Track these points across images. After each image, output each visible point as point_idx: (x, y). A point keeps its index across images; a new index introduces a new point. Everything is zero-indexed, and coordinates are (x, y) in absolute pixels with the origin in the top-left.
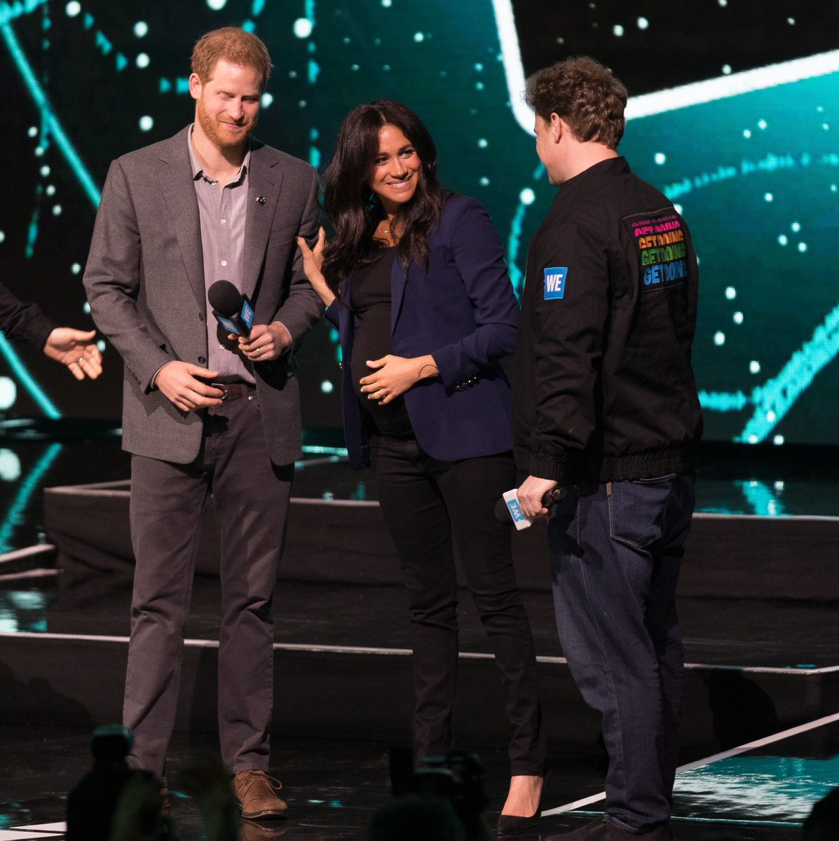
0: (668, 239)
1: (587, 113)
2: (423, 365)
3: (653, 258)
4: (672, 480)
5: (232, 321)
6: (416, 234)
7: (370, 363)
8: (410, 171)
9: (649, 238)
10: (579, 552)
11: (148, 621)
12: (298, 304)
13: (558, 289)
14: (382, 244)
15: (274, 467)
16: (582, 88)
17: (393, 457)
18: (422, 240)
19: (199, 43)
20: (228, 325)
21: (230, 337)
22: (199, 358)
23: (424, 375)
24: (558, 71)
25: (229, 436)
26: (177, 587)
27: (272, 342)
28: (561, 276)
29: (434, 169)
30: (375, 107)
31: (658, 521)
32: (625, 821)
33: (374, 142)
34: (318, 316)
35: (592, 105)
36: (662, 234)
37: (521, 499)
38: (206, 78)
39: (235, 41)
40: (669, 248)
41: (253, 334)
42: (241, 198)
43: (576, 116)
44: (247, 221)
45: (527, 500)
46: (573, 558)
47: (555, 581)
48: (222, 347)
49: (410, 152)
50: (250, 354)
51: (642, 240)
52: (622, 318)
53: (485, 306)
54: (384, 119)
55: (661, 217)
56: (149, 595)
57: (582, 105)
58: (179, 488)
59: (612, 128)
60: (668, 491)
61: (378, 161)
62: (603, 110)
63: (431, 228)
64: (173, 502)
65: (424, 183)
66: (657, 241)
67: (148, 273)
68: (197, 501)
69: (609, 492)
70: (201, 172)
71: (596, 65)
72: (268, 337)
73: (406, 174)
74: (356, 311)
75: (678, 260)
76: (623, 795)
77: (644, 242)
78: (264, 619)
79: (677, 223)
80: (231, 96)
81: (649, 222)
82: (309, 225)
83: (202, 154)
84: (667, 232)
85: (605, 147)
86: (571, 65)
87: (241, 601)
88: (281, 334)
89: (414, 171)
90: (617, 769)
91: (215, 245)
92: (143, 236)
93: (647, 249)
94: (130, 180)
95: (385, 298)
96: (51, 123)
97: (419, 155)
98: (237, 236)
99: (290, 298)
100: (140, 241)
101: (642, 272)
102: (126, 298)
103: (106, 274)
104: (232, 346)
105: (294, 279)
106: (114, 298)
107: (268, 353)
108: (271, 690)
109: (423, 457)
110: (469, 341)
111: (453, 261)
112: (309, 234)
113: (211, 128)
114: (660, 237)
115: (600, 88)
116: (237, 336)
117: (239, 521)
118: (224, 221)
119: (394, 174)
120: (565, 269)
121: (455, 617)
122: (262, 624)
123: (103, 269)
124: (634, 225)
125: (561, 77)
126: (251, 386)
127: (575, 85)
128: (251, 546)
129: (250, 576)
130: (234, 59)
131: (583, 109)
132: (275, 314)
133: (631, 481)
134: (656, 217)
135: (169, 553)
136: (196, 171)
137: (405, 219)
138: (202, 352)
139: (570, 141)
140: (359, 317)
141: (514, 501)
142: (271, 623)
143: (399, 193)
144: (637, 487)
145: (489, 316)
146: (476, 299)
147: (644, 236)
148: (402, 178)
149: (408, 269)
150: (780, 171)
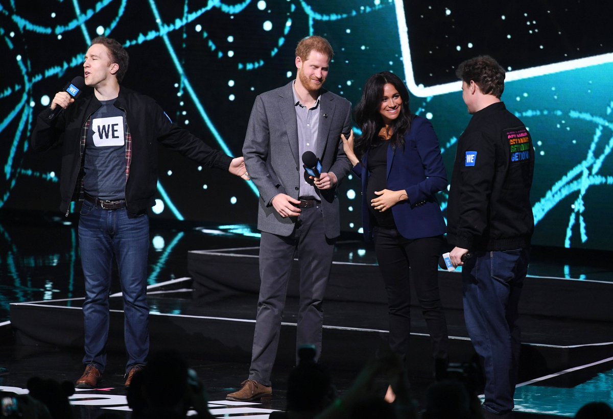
0: (522, 141)
1: (488, 81)
2: (401, 194)
3: (516, 149)
4: (520, 252)
5: (313, 170)
6: (399, 134)
7: (376, 193)
8: (397, 105)
9: (514, 140)
10: (476, 283)
11: (266, 309)
12: (340, 164)
13: (472, 162)
14: (383, 138)
15: (327, 238)
16: (485, 69)
17: (385, 237)
18: (402, 136)
19: (300, 43)
20: (310, 172)
21: (310, 177)
22: (296, 188)
23: (401, 199)
24: (475, 61)
25: (308, 224)
26: (280, 293)
27: (330, 181)
28: (474, 155)
29: (408, 104)
30: (382, 75)
31: (513, 271)
32: (493, 408)
33: (382, 91)
34: (349, 170)
35: (490, 78)
36: (519, 138)
37: (451, 257)
38: (304, 59)
39: (319, 42)
40: (522, 145)
41: (321, 176)
42: (317, 114)
43: (482, 82)
44: (319, 125)
45: (454, 258)
46: (473, 285)
47: (465, 296)
48: (306, 183)
49: (397, 96)
50: (319, 186)
51: (511, 141)
52: (500, 177)
53: (430, 168)
54: (386, 80)
55: (519, 130)
56: (267, 296)
57: (485, 77)
58: (282, 248)
59: (499, 88)
60: (518, 257)
61: (383, 100)
62: (495, 80)
63: (406, 132)
64: (280, 254)
65: (403, 111)
66: (517, 141)
67: (272, 148)
68: (290, 254)
69: (492, 256)
70: (299, 102)
71: (492, 59)
72: (328, 178)
73: (395, 106)
74: (369, 168)
75: (526, 150)
76: (493, 396)
77: (512, 142)
78: (319, 309)
79: (526, 133)
80: (317, 67)
81: (514, 132)
82: (347, 128)
83: (299, 94)
84: (522, 137)
85: (495, 97)
86: (480, 59)
87: (309, 301)
88: (333, 178)
89: (399, 105)
90: (491, 384)
91: (304, 135)
92: (271, 130)
93: (513, 145)
94: (266, 105)
95: (384, 163)
96: (185, 82)
97: (402, 98)
98: (315, 132)
99: (337, 162)
100: (269, 133)
101: (511, 155)
102: (261, 161)
103: (253, 148)
104: (311, 182)
105: (339, 153)
106: (256, 160)
107: (327, 186)
108: (321, 343)
109: (399, 237)
110: (423, 184)
111: (416, 147)
112: (346, 132)
113: (306, 82)
114: (519, 140)
115: (494, 70)
116: (313, 177)
117: (310, 264)
118: (308, 125)
119: (390, 106)
120: (476, 152)
121: (409, 312)
122: (318, 312)
123: (252, 146)
124: (508, 133)
125: (476, 64)
126: (319, 202)
127: (482, 68)
128: (315, 275)
129: (314, 289)
130: (319, 50)
131: (486, 79)
132: (330, 169)
133: (502, 251)
134: (517, 130)
135: (276, 278)
136: (296, 102)
137: (394, 127)
138: (297, 185)
139: (479, 93)
140: (370, 172)
141: (447, 258)
142: (322, 312)
143: (392, 115)
144: (505, 254)
145: (431, 173)
146: (426, 165)
147: (512, 139)
148: (394, 108)
149: (395, 150)
150: (533, 117)
